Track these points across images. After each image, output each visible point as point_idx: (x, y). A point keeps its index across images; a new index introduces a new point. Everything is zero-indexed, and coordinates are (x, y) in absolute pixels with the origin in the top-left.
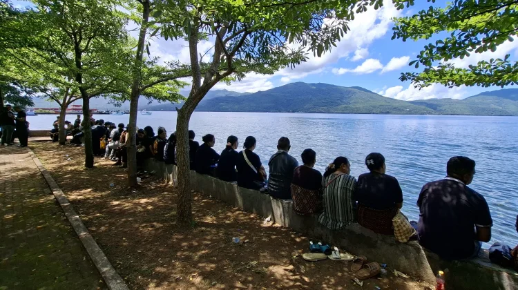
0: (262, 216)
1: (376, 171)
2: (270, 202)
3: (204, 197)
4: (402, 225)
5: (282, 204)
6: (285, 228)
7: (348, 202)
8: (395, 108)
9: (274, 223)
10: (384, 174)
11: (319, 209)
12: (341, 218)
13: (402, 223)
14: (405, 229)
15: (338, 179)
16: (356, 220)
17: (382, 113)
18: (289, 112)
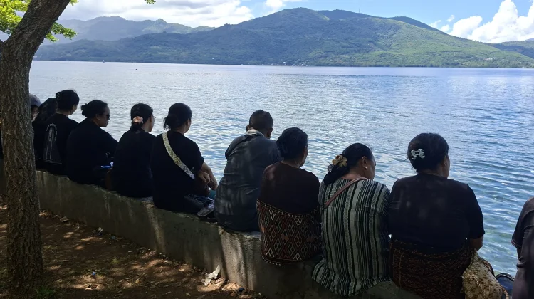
0: (202, 269)
1: (428, 171)
2: (218, 239)
3: (87, 231)
4: (482, 287)
5: (242, 242)
6: (245, 293)
7: (372, 238)
8: (469, 57)
9: (225, 283)
10: (445, 179)
11: (315, 254)
12: (357, 272)
13: (481, 281)
14: (486, 293)
15: (350, 191)
16: (388, 275)
17: (447, 65)
18: (282, 64)
